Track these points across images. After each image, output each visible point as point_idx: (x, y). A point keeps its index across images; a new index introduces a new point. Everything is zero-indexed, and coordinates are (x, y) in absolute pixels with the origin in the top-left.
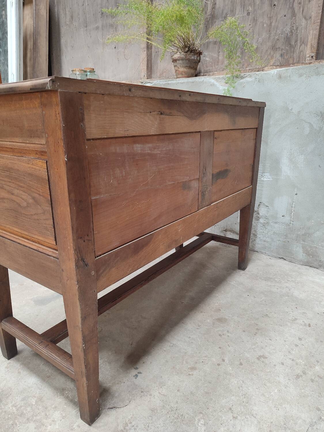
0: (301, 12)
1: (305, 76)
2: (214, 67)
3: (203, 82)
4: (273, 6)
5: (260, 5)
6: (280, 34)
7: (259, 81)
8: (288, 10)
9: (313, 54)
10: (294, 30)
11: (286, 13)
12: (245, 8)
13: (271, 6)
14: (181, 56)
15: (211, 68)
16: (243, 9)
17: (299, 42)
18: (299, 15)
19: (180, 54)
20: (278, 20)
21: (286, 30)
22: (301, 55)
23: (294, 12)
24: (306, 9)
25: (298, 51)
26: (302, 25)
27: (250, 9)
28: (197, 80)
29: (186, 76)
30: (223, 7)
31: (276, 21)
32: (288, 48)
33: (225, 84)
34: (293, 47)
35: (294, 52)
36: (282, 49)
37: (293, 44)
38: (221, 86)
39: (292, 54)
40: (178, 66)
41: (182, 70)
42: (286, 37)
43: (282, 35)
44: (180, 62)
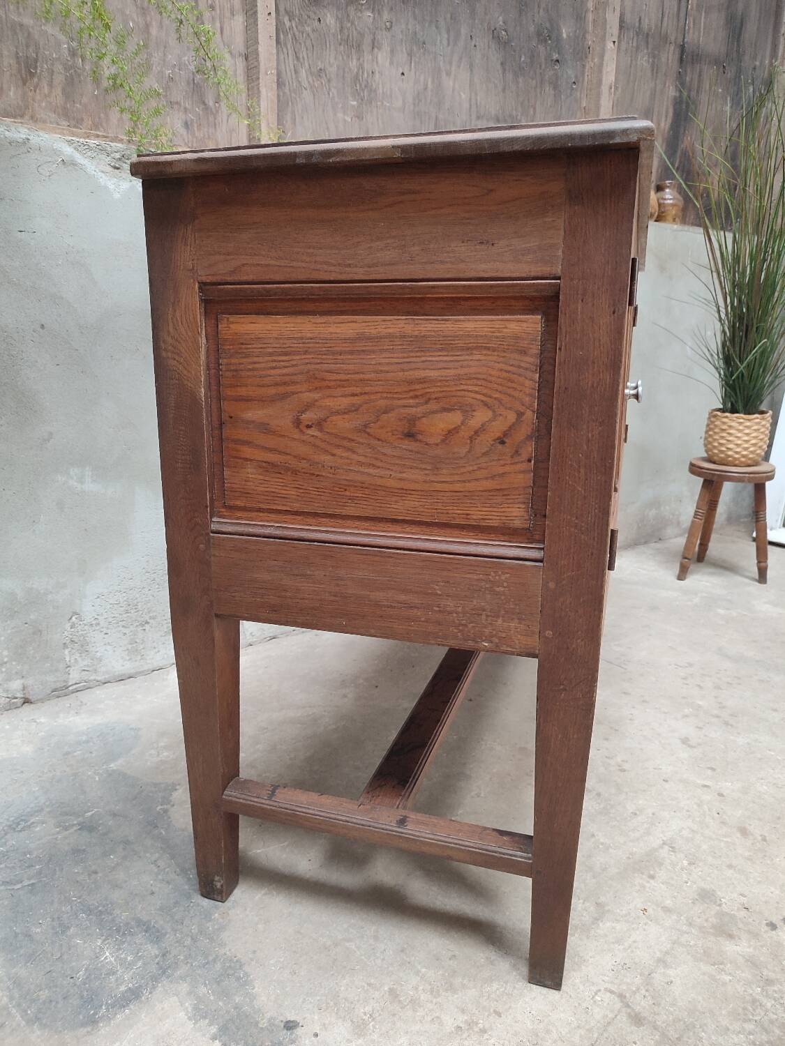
0: (219, 30)
3: (24, 143)
6: (177, 68)
17: (223, 104)
26: (224, 65)
32: (201, 113)
33: (111, 169)
34: (211, 111)
35: (215, 125)
36: (185, 108)
37: (211, 103)
38: (103, 175)
39: (212, 130)
42: (191, 79)
43: (179, 70)
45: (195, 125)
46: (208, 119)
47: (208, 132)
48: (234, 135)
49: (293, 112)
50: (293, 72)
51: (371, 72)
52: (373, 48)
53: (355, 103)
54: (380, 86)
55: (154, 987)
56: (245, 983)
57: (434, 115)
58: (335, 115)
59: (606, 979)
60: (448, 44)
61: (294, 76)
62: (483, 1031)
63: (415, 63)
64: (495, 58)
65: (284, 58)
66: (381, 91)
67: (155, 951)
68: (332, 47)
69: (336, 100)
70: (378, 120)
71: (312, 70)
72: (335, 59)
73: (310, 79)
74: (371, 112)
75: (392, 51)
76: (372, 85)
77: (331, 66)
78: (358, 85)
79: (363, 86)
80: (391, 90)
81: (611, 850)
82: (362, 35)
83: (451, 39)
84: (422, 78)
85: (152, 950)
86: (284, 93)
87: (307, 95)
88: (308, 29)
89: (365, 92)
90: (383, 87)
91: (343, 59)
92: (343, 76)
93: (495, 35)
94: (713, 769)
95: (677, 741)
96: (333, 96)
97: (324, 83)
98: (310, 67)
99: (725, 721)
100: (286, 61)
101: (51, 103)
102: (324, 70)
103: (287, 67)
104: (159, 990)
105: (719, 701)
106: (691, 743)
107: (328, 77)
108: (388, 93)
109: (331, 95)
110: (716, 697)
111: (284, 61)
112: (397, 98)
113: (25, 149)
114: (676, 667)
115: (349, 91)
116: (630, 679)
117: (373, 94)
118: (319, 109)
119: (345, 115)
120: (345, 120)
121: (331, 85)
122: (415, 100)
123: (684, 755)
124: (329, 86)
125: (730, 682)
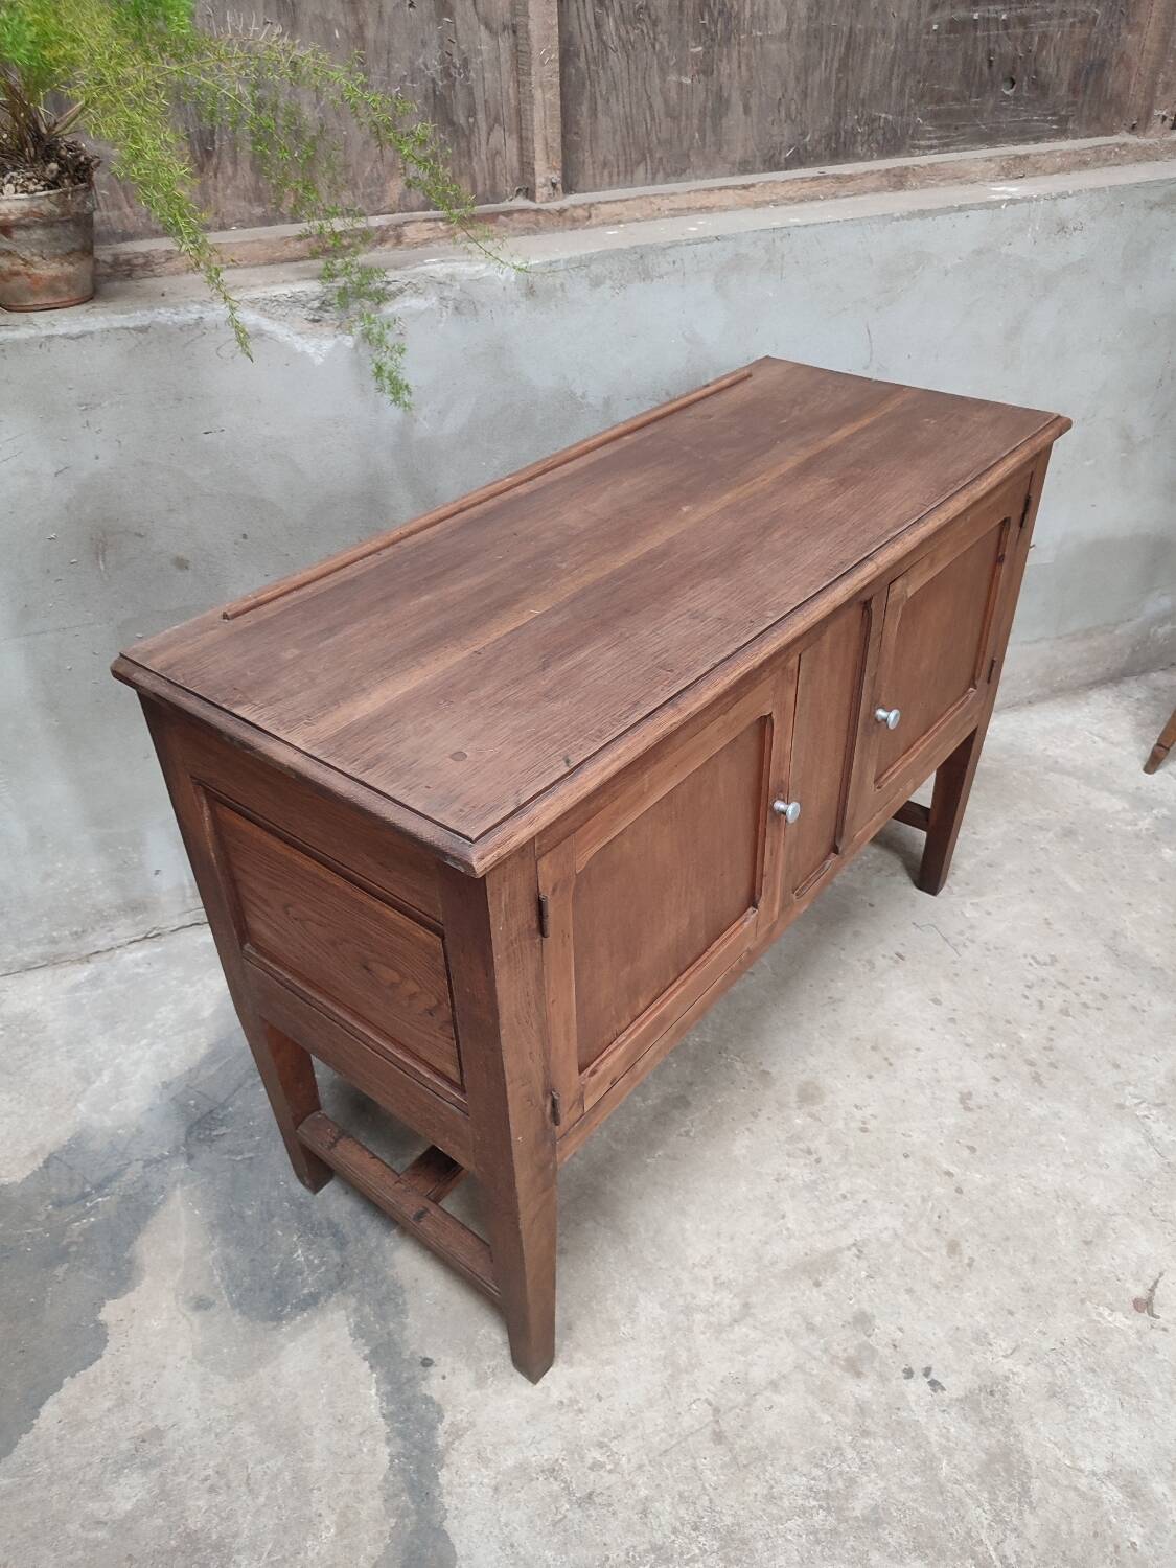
1: (609, 283)
2: (127, 210)
3: (197, 324)
6: (408, 79)
7: (456, 309)
9: (555, 176)
10: (455, 67)
14: (38, 206)
15: (114, 215)
17: (481, 116)
18: (465, 11)
19: (32, 199)
20: (386, 18)
21: (426, 66)
22: (498, 168)
25: (483, 148)
26: (479, 53)
28: (160, 318)
29: (74, 294)
31: (381, 21)
32: (448, 138)
33: (310, 325)
34: (464, 135)
35: (470, 151)
37: (462, 121)
38: (298, 337)
39: (464, 162)
40: (27, 254)
41: (48, 270)
42: (430, 91)
43: (412, 82)
44: (35, 237)
45: (440, 160)
46: (458, 144)
47: (459, 166)
48: (498, 160)
49: (593, 98)
50: (592, 27)
53: (700, 49)
55: (330, 1296)
56: (402, 1311)
57: (846, 29)
58: (663, 80)
59: (712, 1388)
61: (594, 35)
62: (581, 1411)
66: (748, 12)
67: (337, 1259)
69: (667, 53)
70: (740, 67)
71: (626, 13)
73: (623, 33)
74: (729, 57)
76: (732, 7)
78: (706, 17)
79: (716, 14)
81: (793, 1240)
85: (335, 1257)
86: (578, 69)
87: (616, 60)
89: (720, 27)
92: (680, 6)
94: (972, 1149)
95: (955, 1097)
96: (662, 48)
97: (645, 32)
98: (622, 10)
99: (1037, 1073)
100: (582, 14)
101: (238, 187)
102: (647, 8)
103: (583, 23)
104: (333, 1299)
105: (1051, 1036)
106: (971, 1103)
107: (654, 17)
108: (762, 13)
109: (657, 47)
110: (1052, 1028)
111: (579, 15)
112: (777, 18)
113: (198, 332)
114: (1032, 961)
115: (691, 29)
116: (957, 975)
117: (734, 23)
118: (636, 78)
119: (680, 75)
120: (680, 84)
121: (658, 29)
122: (812, 11)
123: (950, 1120)
124: (654, 33)
125: (1089, 1002)
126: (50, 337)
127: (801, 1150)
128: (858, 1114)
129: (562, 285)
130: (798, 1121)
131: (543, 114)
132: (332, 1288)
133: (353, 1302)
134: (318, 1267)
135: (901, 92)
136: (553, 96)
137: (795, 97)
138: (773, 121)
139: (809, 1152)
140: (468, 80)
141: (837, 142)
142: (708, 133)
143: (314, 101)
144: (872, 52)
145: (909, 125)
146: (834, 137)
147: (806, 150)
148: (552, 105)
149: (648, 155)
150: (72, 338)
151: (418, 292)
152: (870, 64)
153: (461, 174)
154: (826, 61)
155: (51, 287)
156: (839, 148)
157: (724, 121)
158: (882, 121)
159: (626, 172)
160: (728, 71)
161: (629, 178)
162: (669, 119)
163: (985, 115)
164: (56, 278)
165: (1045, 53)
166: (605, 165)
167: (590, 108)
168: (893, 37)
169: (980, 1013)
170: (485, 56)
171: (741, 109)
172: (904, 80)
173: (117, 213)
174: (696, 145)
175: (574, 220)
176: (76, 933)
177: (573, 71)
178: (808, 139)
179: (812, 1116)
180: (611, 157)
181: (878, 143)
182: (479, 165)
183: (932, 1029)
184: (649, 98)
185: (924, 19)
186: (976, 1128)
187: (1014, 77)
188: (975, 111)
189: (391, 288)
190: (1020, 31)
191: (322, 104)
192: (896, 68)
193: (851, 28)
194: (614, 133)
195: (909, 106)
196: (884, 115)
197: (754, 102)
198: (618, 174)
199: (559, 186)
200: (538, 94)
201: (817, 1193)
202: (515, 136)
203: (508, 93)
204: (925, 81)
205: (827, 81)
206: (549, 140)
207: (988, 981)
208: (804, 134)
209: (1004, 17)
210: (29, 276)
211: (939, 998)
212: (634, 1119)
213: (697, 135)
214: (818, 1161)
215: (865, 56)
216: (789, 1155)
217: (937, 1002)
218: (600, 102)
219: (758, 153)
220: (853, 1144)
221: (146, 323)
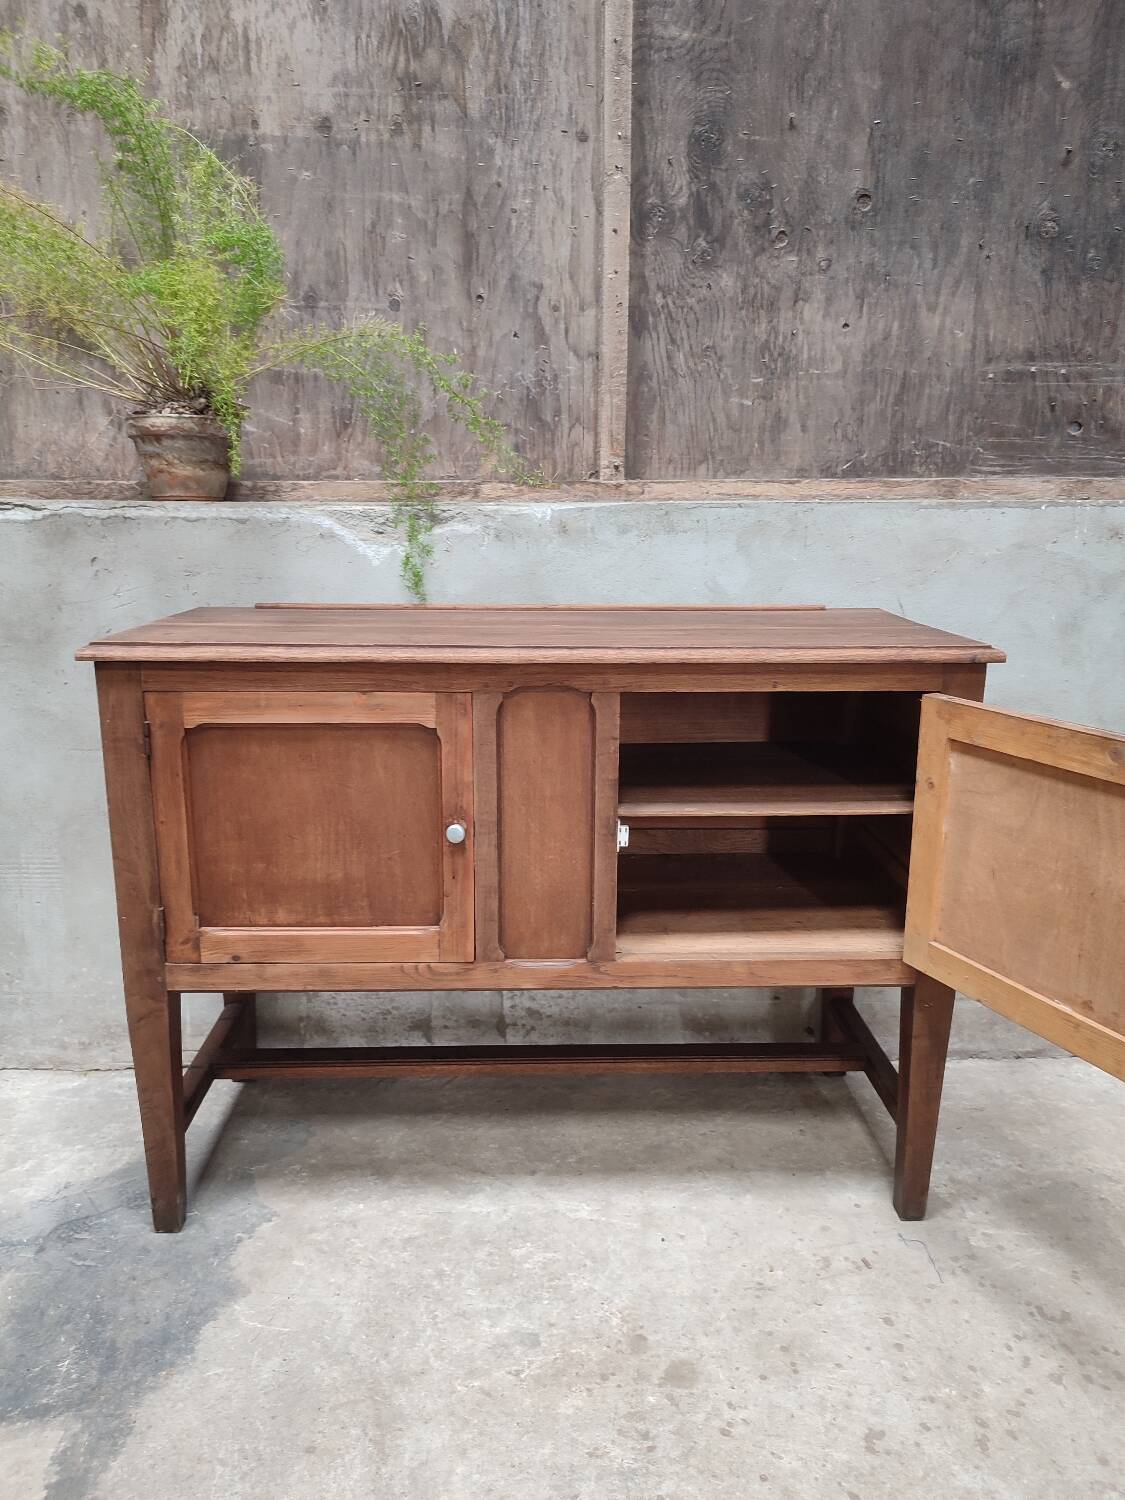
0: (563, 332)
1: (635, 531)
2: (279, 459)
3: (284, 522)
4: (474, 298)
5: (431, 285)
6: (507, 386)
7: (497, 536)
8: (524, 319)
9: (618, 461)
10: (547, 380)
11: (518, 327)
12: (381, 285)
13: (469, 297)
14: (182, 423)
16: (372, 289)
17: (564, 416)
18: (557, 341)
20: (495, 344)
21: (522, 376)
22: (575, 456)
23: (543, 329)
24: (573, 326)
25: (565, 441)
26: (568, 371)
27: (400, 292)
28: (257, 515)
29: (201, 493)
30: (297, 263)
31: (490, 344)
32: (535, 430)
33: (374, 535)
34: (549, 429)
35: (553, 442)
36: (517, 431)
37: (549, 419)
38: (362, 543)
39: (548, 449)
40: (170, 457)
41: (184, 471)
42: (525, 394)
43: (511, 388)
44: (177, 445)
45: (528, 446)
46: (544, 435)
47: (544, 452)
48: (577, 449)
49: (662, 410)
50: (665, 360)
51: (790, 333)
52: (796, 302)
53: (761, 380)
54: (806, 347)
55: (61, 1414)
57: (900, 373)
58: (726, 401)
60: (934, 267)
61: (666, 365)
63: (870, 308)
64: (1030, 266)
65: (653, 345)
66: (805, 356)
67: (94, 1381)
68: (727, 317)
69: (730, 381)
70: (797, 395)
71: (695, 350)
72: (732, 328)
73: (691, 364)
74: (788, 387)
75: (829, 300)
76: (791, 351)
77: (724, 339)
78: (767, 356)
79: (776, 354)
80: (824, 350)
82: (778, 289)
83: (942, 254)
84: (881, 325)
85: (93, 1378)
86: (651, 389)
87: (685, 385)
88: (691, 301)
89: (779, 365)
90: (810, 350)
91: (745, 327)
92: (744, 348)
93: (1031, 233)
95: (862, 1431)
96: (726, 378)
97: (711, 364)
98: (691, 348)
99: (984, 1436)
100: (656, 348)
101: (364, 451)
102: (714, 347)
103: (657, 355)
104: (62, 1418)
105: (1024, 1401)
106: (879, 1445)
107: (719, 355)
108: (818, 356)
109: (722, 376)
110: (1029, 1391)
111: (653, 349)
112: (833, 361)
113: (284, 529)
114: (1034, 1310)
115: (752, 366)
116: (928, 1301)
117: (792, 362)
118: (702, 398)
119: (742, 398)
120: (742, 405)
121: (723, 363)
122: (867, 357)
123: (841, 1456)
124: (720, 366)
125: (1094, 1376)
126: (174, 518)
127: (637, 1430)
128: (728, 1414)
129: (592, 528)
130: (651, 1399)
131: (609, 414)
132: (68, 1407)
133: (77, 1427)
134: (74, 1381)
135: (959, 425)
136: (620, 401)
137: (852, 422)
138: (830, 440)
139: (645, 1436)
140: (557, 389)
141: (895, 460)
142: (767, 444)
143: (432, 396)
144: (927, 391)
145: (968, 452)
146: (891, 457)
147: (863, 465)
148: (618, 407)
149: (710, 457)
150: (188, 521)
151: (466, 520)
152: (925, 400)
153: (545, 458)
154: (881, 397)
155: (184, 483)
156: (894, 464)
157: (782, 436)
158: (940, 447)
159: (689, 469)
160: (786, 398)
161: (692, 473)
162: (730, 431)
163: (1052, 450)
164: (188, 477)
165: (1111, 404)
166: (670, 461)
167: (659, 417)
168: (949, 381)
169: (939, 1349)
170: (572, 374)
171: (798, 426)
172: (961, 417)
173: (271, 460)
174: (755, 452)
175: (629, 494)
176: (83, 1043)
177: (646, 389)
178: (865, 456)
179: (670, 1397)
180: (676, 456)
181: (936, 464)
182: (560, 452)
183: (868, 1349)
184: (712, 413)
185: (979, 369)
186: (872, 1474)
187: (1080, 421)
188: (1040, 447)
189: (445, 514)
190: (1083, 384)
191: (437, 398)
192: (952, 406)
193: (905, 373)
194: (680, 437)
195: (968, 437)
196: (942, 443)
197: (810, 423)
198: (682, 469)
199: (622, 469)
200: (607, 398)
201: (630, 1484)
202: (592, 433)
203: (588, 401)
204: (983, 418)
205: (882, 413)
206: (614, 433)
207: (966, 1318)
208: (861, 452)
209: (1063, 371)
210: (170, 473)
211: (893, 1318)
212: (470, 1341)
213: (756, 445)
214: (651, 1449)
215: (920, 395)
216: (620, 1432)
217: (888, 1321)
218: (668, 415)
219: (814, 464)
220: (704, 1444)
221: (246, 517)
